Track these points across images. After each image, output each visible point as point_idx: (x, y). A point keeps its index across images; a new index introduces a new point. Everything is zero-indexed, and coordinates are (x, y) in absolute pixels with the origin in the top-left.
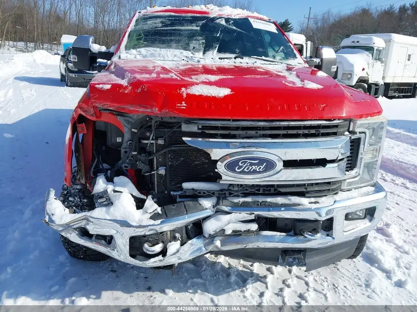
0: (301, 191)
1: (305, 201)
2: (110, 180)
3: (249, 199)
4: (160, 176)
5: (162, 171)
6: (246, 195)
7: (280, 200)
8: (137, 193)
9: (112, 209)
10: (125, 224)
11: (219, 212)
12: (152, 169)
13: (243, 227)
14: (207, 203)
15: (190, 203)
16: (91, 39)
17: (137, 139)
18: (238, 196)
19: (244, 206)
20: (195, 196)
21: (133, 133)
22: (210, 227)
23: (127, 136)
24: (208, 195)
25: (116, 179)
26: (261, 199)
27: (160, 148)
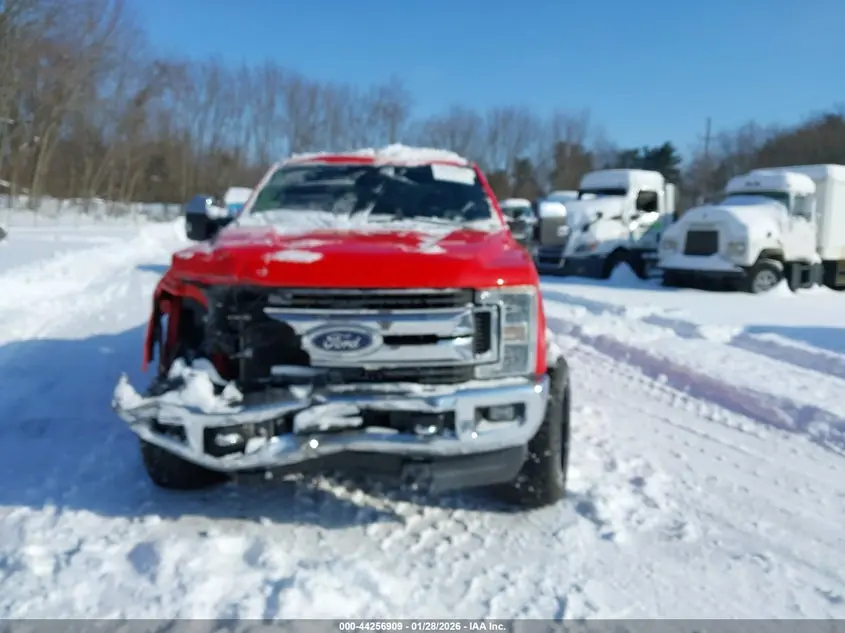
0: (415, 374)
1: (417, 389)
2: (189, 363)
3: (352, 387)
4: (247, 360)
5: (248, 353)
6: (348, 381)
7: (388, 387)
8: (217, 379)
9: (185, 393)
10: (196, 410)
11: (315, 403)
12: (237, 349)
13: (342, 422)
14: (300, 392)
15: (279, 391)
16: (209, 202)
17: (222, 315)
18: (338, 383)
19: (346, 396)
20: (286, 383)
21: (218, 309)
22: (302, 421)
23: (211, 311)
24: (301, 381)
25: (197, 362)
26: (365, 387)
27: (247, 324)
